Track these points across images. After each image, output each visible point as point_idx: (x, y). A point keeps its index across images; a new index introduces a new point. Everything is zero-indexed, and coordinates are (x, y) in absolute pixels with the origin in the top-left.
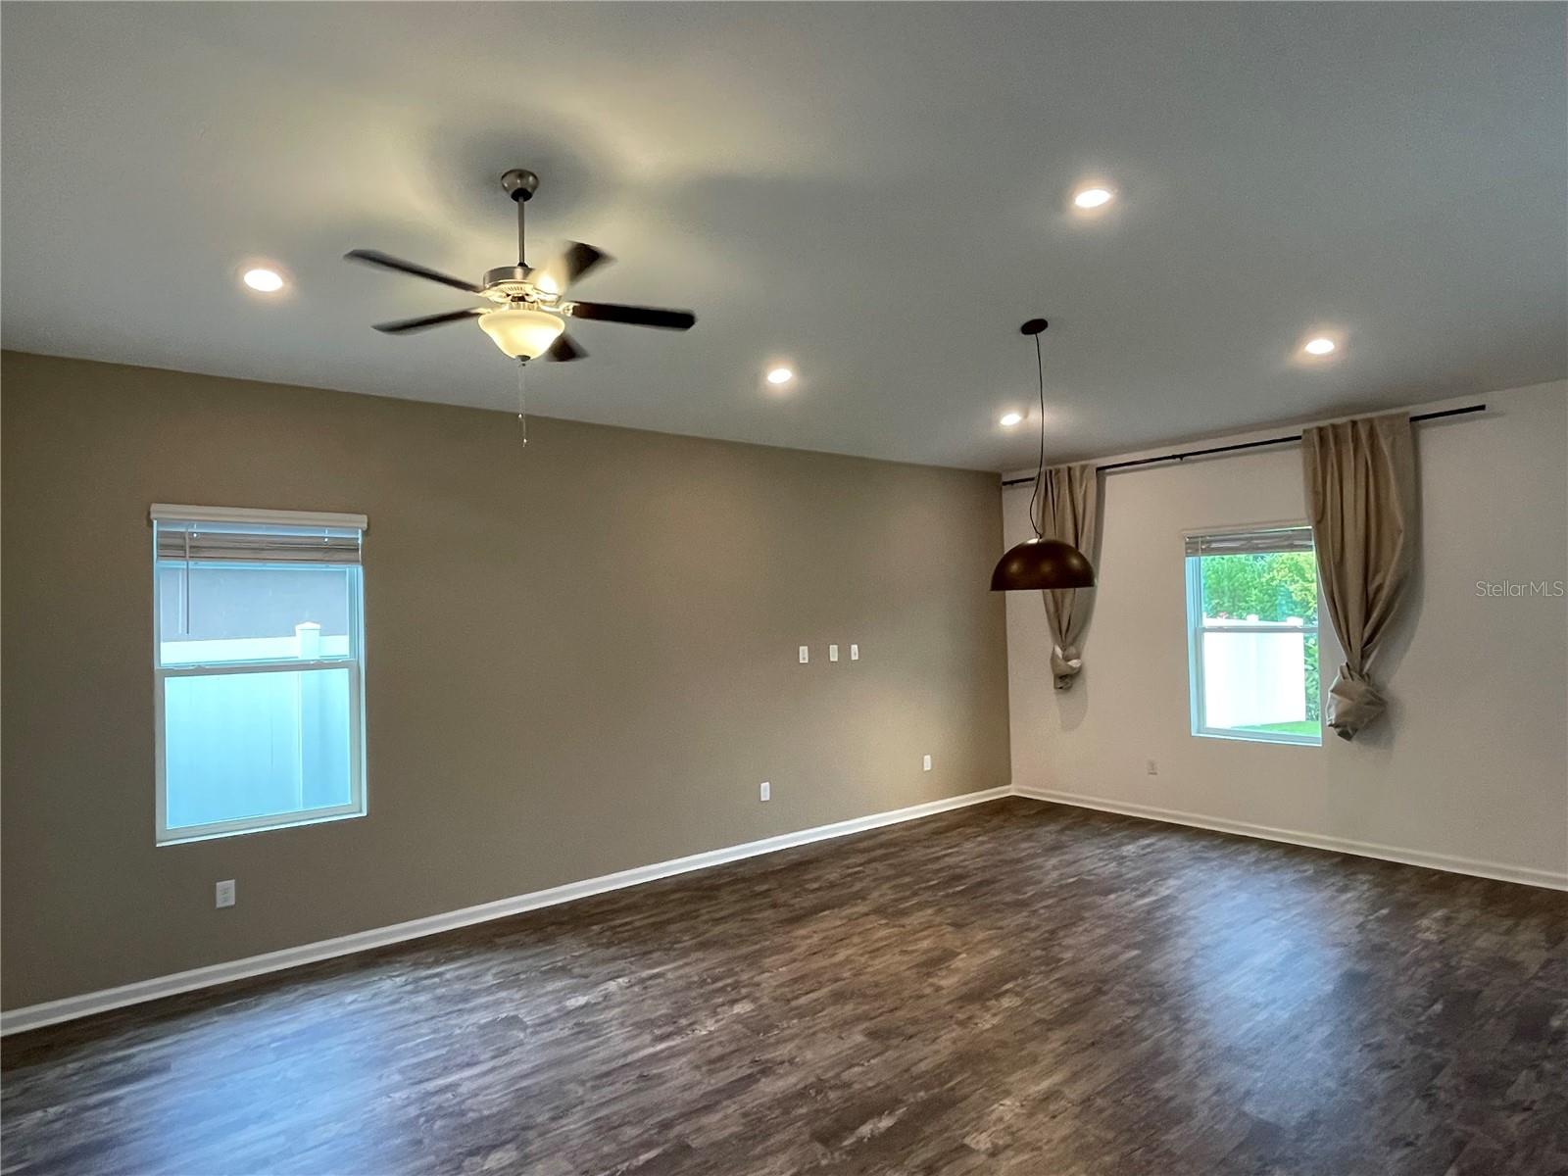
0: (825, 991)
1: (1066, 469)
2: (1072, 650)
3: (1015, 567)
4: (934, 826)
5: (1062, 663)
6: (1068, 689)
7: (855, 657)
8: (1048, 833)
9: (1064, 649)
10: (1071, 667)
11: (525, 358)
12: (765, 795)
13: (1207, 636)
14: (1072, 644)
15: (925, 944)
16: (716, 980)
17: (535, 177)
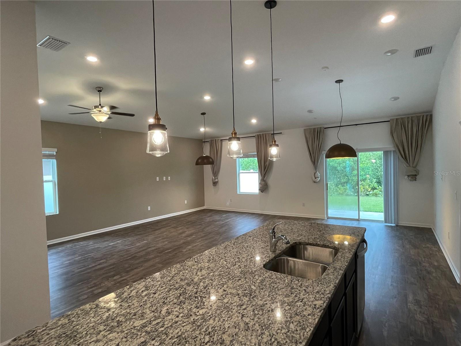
0: (161, 238)
1: (215, 140)
2: (216, 178)
3: (200, 161)
4: (186, 215)
5: (214, 180)
6: (216, 185)
7: (169, 180)
8: (209, 214)
9: (215, 177)
10: (216, 181)
11: (101, 122)
12: (149, 209)
13: (241, 174)
14: (216, 176)
15: (181, 231)
16: (139, 239)
17: (102, 88)
